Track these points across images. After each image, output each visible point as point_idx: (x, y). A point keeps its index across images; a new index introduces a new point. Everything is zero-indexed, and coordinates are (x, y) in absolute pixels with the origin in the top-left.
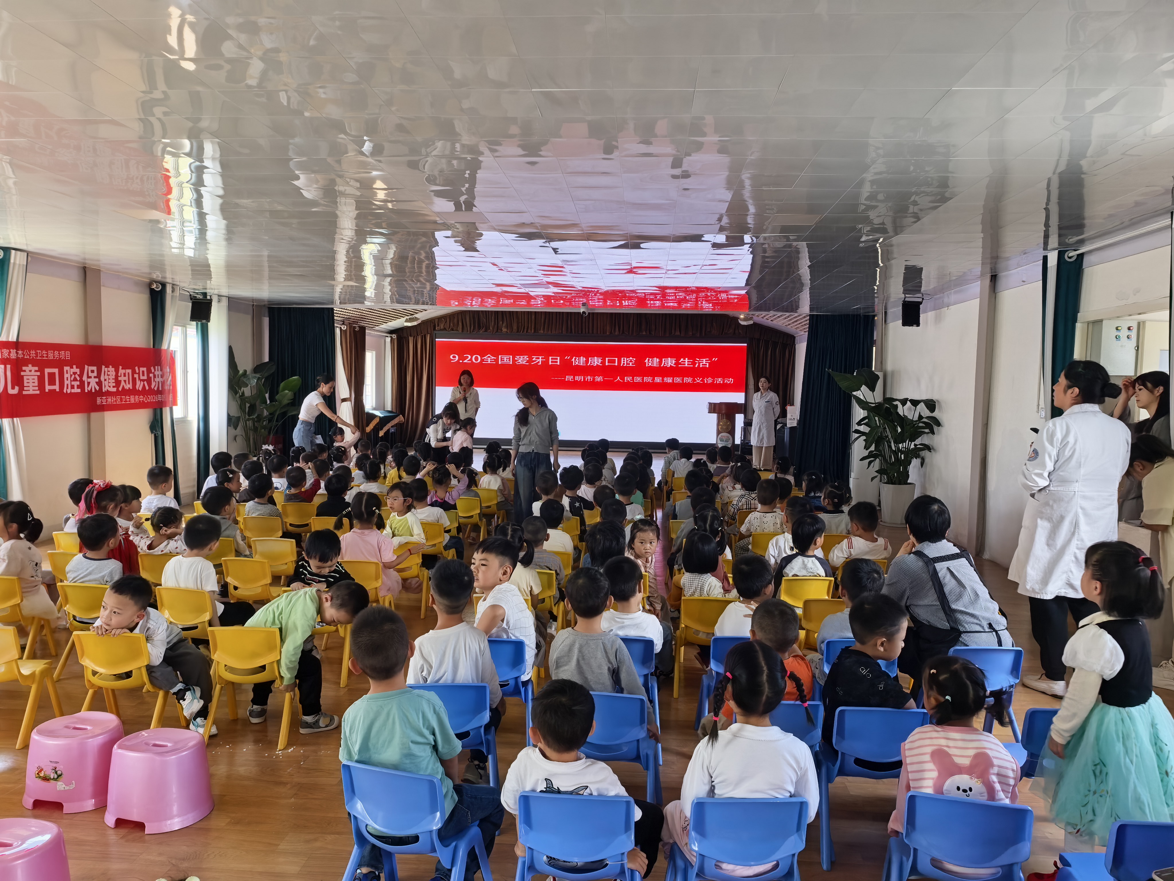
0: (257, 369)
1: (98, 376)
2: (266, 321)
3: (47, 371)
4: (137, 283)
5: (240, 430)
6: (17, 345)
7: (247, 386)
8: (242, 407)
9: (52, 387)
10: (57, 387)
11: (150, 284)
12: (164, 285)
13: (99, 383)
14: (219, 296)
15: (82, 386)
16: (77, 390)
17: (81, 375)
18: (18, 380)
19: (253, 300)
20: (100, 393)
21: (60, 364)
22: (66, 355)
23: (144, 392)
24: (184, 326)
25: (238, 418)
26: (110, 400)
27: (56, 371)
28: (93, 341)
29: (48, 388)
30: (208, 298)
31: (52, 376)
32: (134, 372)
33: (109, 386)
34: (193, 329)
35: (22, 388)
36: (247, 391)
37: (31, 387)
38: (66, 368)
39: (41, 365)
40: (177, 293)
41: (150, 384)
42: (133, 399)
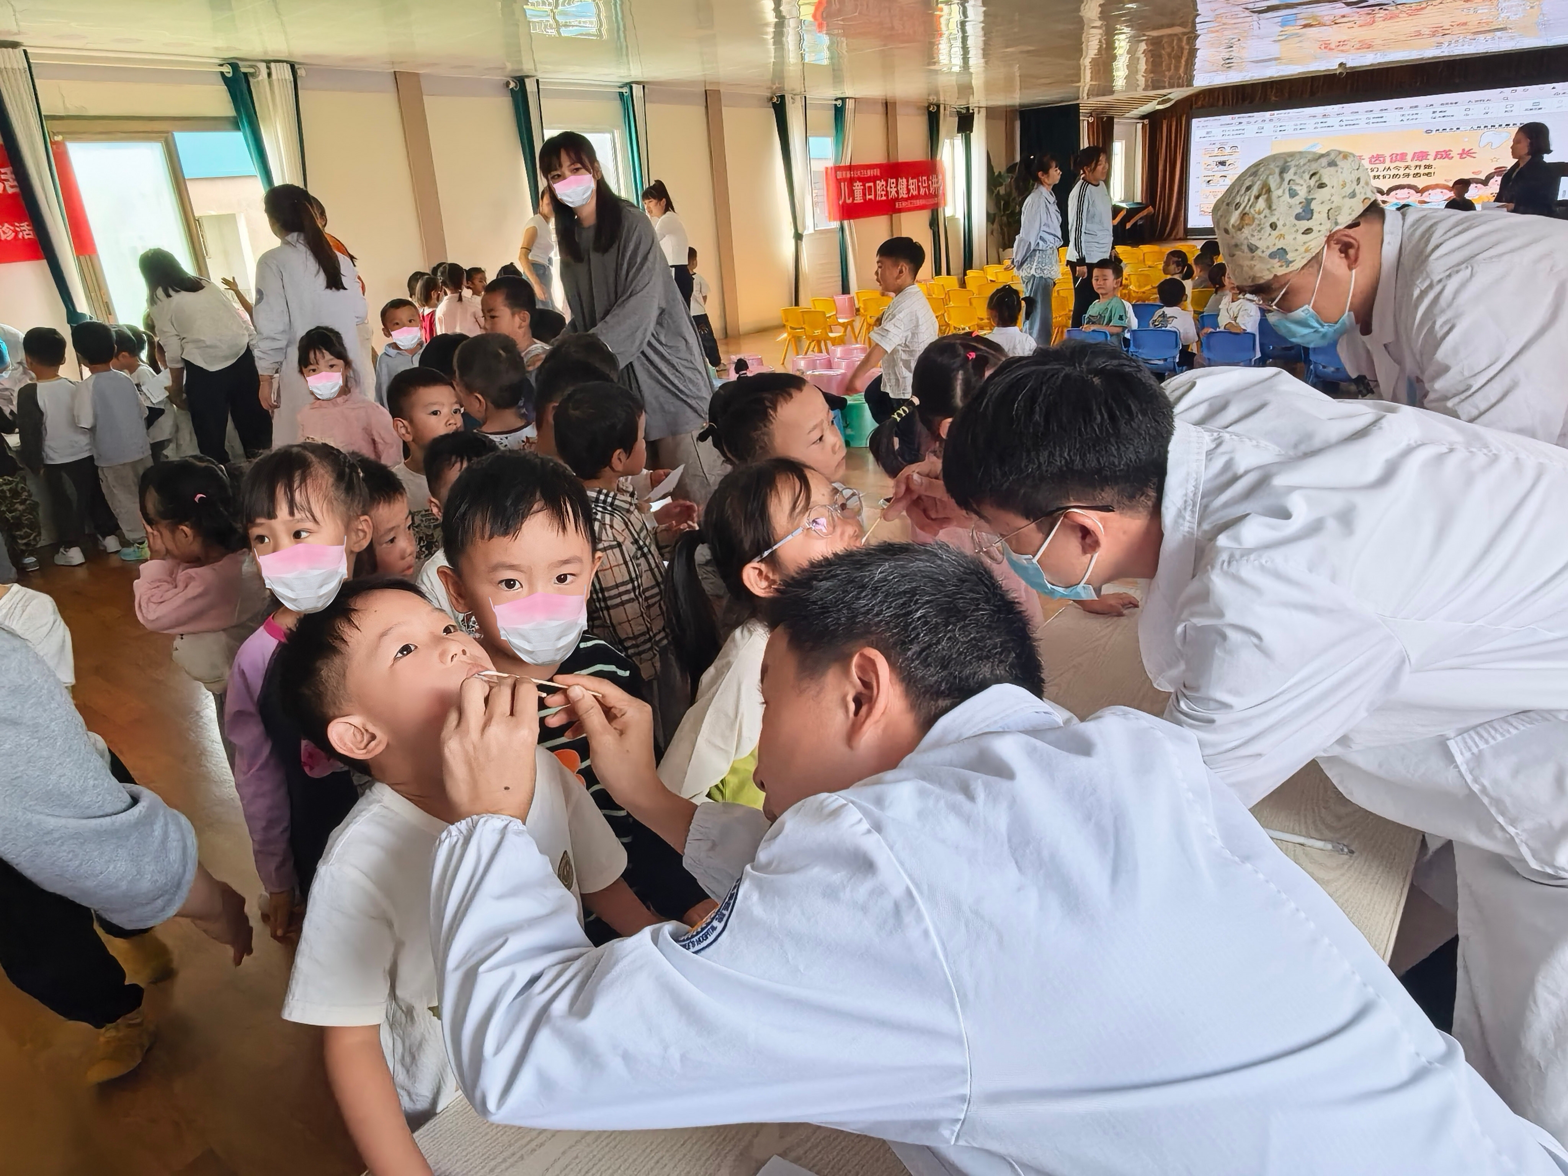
0: (1011, 169)
1: (897, 186)
2: (1018, 124)
3: (867, 185)
4: (919, 108)
5: (996, 226)
6: (850, 168)
7: (1001, 185)
8: (997, 204)
9: (870, 197)
10: (872, 197)
11: (929, 107)
12: (938, 106)
13: (897, 192)
14: (979, 107)
15: (887, 195)
16: (884, 198)
17: (886, 187)
18: (852, 193)
19: (1006, 106)
20: (897, 199)
21: (874, 179)
22: (877, 172)
23: (926, 196)
24: (952, 138)
25: (995, 214)
26: (904, 204)
27: (871, 184)
28: (892, 160)
29: (868, 197)
30: (971, 111)
31: (870, 187)
32: (918, 181)
33: (903, 194)
34: (959, 141)
35: (854, 199)
36: (1002, 190)
37: (859, 199)
38: (878, 182)
39: (864, 180)
40: (948, 112)
41: (929, 190)
42: (919, 202)
